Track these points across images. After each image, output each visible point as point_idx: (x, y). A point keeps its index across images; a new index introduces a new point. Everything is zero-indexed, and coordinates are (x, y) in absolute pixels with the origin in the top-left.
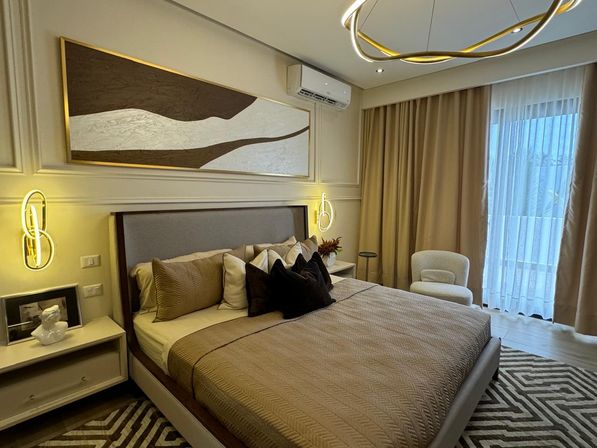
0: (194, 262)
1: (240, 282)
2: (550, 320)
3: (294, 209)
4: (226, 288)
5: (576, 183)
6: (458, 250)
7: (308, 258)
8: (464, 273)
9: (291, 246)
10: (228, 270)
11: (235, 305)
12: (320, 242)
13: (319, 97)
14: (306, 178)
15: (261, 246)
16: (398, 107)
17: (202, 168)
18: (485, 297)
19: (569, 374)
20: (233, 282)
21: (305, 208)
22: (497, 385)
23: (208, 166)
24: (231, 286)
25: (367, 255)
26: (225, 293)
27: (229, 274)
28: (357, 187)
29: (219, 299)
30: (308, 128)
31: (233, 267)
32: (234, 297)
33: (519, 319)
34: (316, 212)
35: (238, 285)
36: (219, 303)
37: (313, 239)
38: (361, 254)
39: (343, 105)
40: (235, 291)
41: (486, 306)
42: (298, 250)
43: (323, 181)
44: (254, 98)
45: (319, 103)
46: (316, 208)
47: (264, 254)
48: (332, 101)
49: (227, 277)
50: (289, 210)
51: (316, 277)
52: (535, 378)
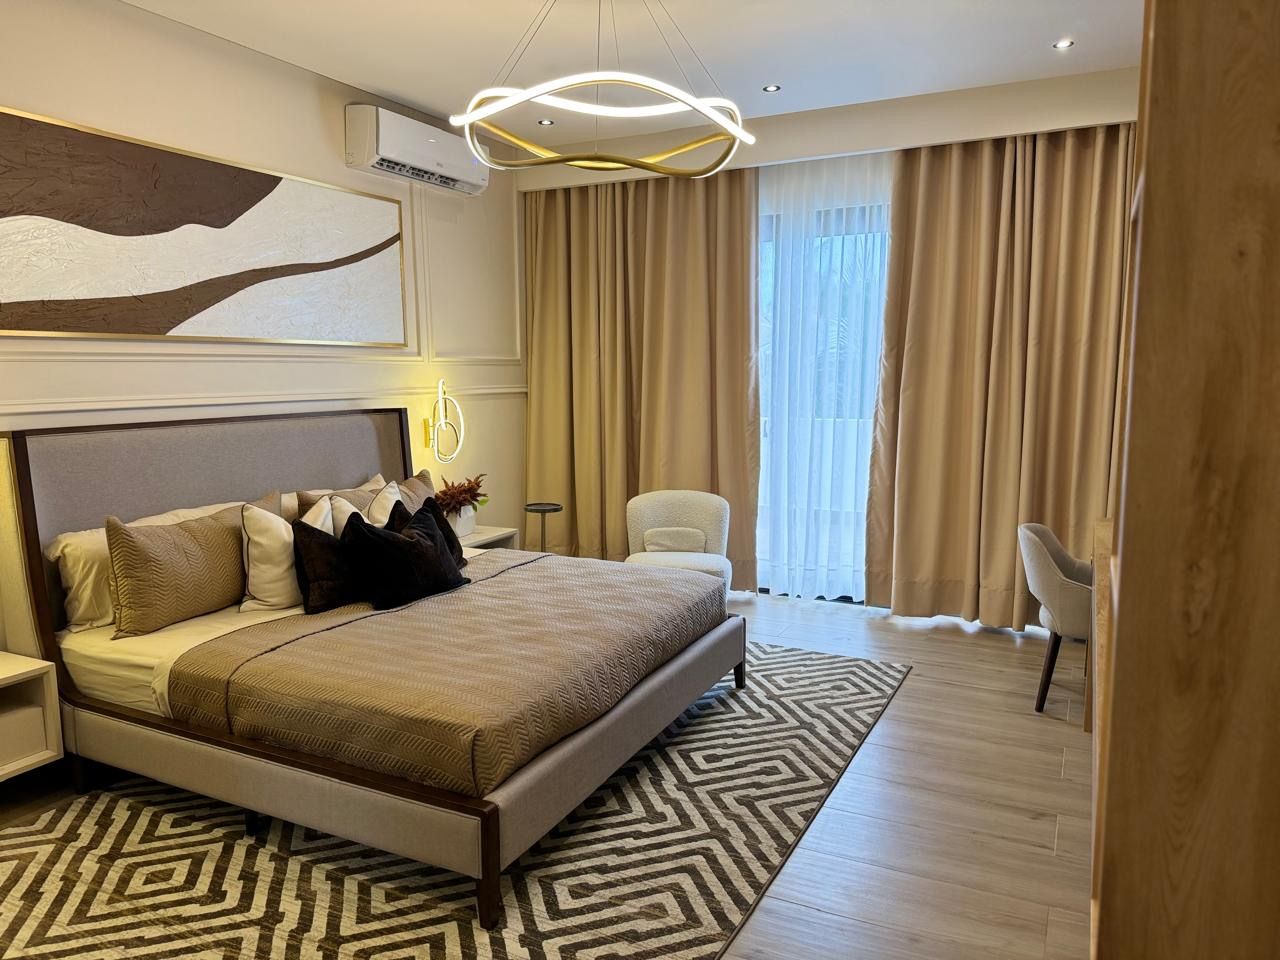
0: (183, 526)
1: (284, 557)
2: (861, 603)
3: (377, 417)
4: (252, 572)
5: (886, 357)
6: (714, 488)
7: (413, 508)
8: (720, 531)
9: (377, 492)
10: (256, 538)
11: (273, 600)
12: (438, 487)
13: (418, 173)
14: (400, 348)
15: (313, 493)
16: (592, 193)
17: (172, 333)
18: (762, 575)
19: (854, 669)
20: (267, 559)
21: (401, 414)
22: (741, 694)
23: (184, 329)
24: (263, 567)
25: (543, 509)
26: (252, 580)
27: (258, 544)
28: (516, 363)
29: (238, 595)
30: (398, 237)
31: (264, 531)
32: (271, 586)
33: (818, 607)
34: (426, 422)
35: (277, 564)
36: (238, 602)
37: (423, 477)
38: (529, 508)
39: (475, 187)
40: (271, 576)
41: (765, 591)
42: (392, 494)
43: (438, 355)
44: (277, 180)
45: (418, 185)
46: (427, 414)
47: (324, 505)
48: (446, 181)
49: (253, 551)
50: (365, 418)
51: (432, 538)
52: (801, 679)
